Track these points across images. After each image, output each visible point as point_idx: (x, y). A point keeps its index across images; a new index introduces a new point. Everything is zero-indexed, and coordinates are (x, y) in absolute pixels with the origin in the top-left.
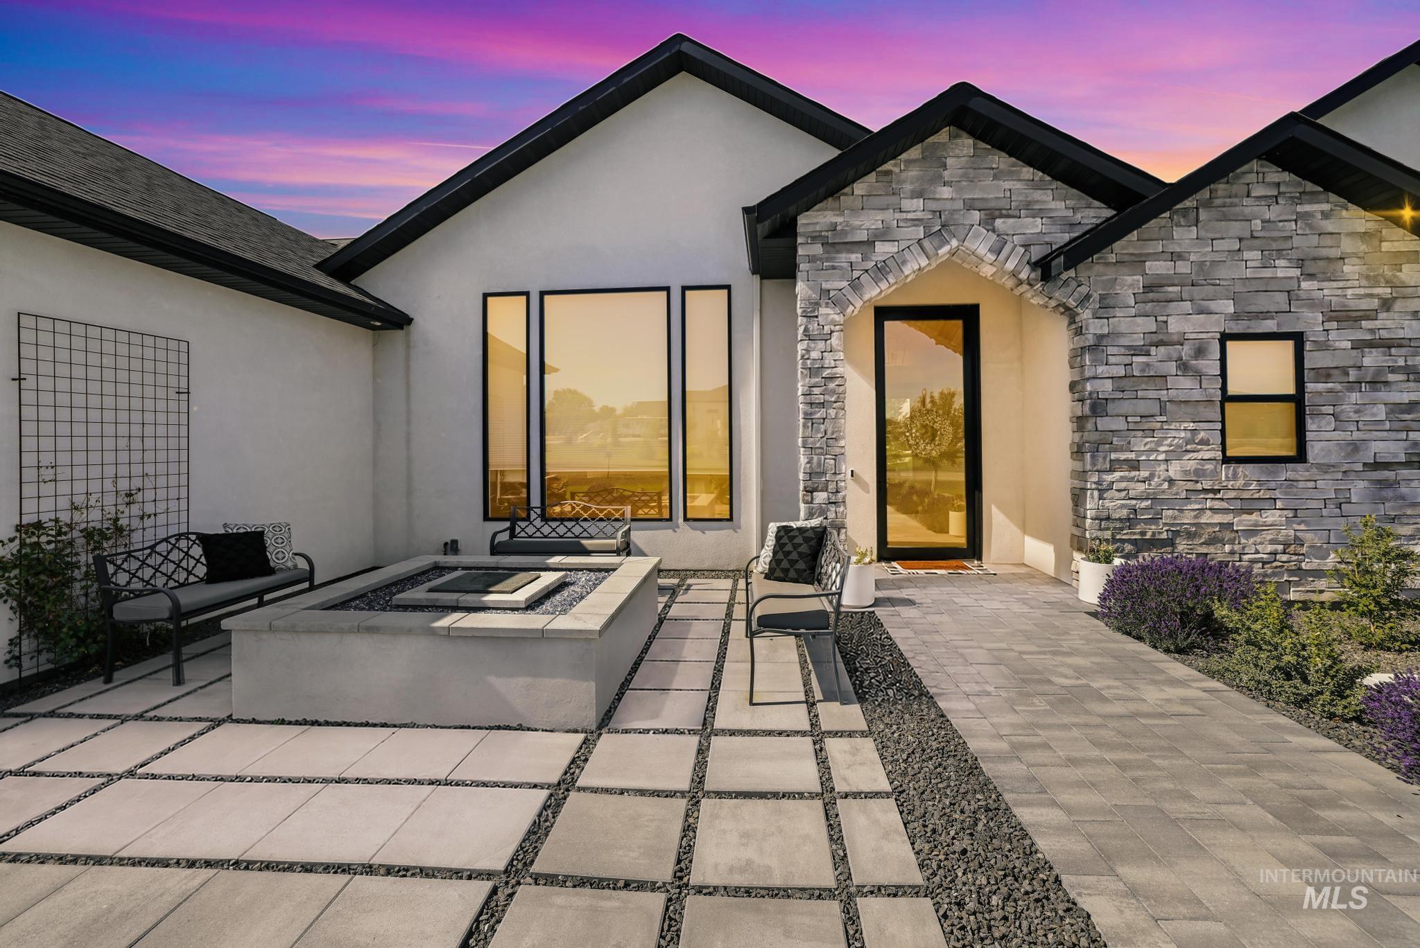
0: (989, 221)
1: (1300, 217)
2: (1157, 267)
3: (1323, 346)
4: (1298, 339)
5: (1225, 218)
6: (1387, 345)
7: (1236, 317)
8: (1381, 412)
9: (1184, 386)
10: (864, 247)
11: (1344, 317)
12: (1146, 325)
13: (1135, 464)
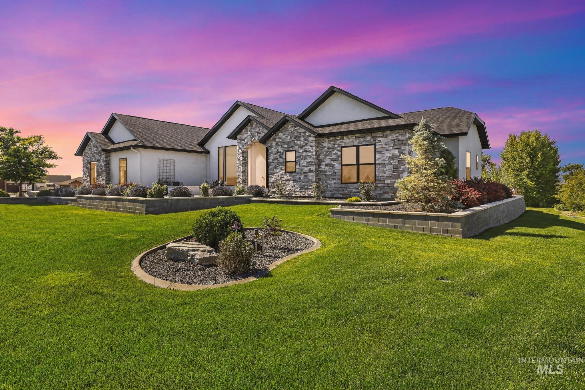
0: (258, 134)
1: (296, 130)
2: (277, 140)
3: (298, 152)
4: (295, 151)
5: (286, 131)
6: (306, 151)
7: (287, 148)
8: (305, 163)
9: (281, 160)
10: (244, 140)
11: (301, 147)
12: (276, 150)
13: (274, 173)
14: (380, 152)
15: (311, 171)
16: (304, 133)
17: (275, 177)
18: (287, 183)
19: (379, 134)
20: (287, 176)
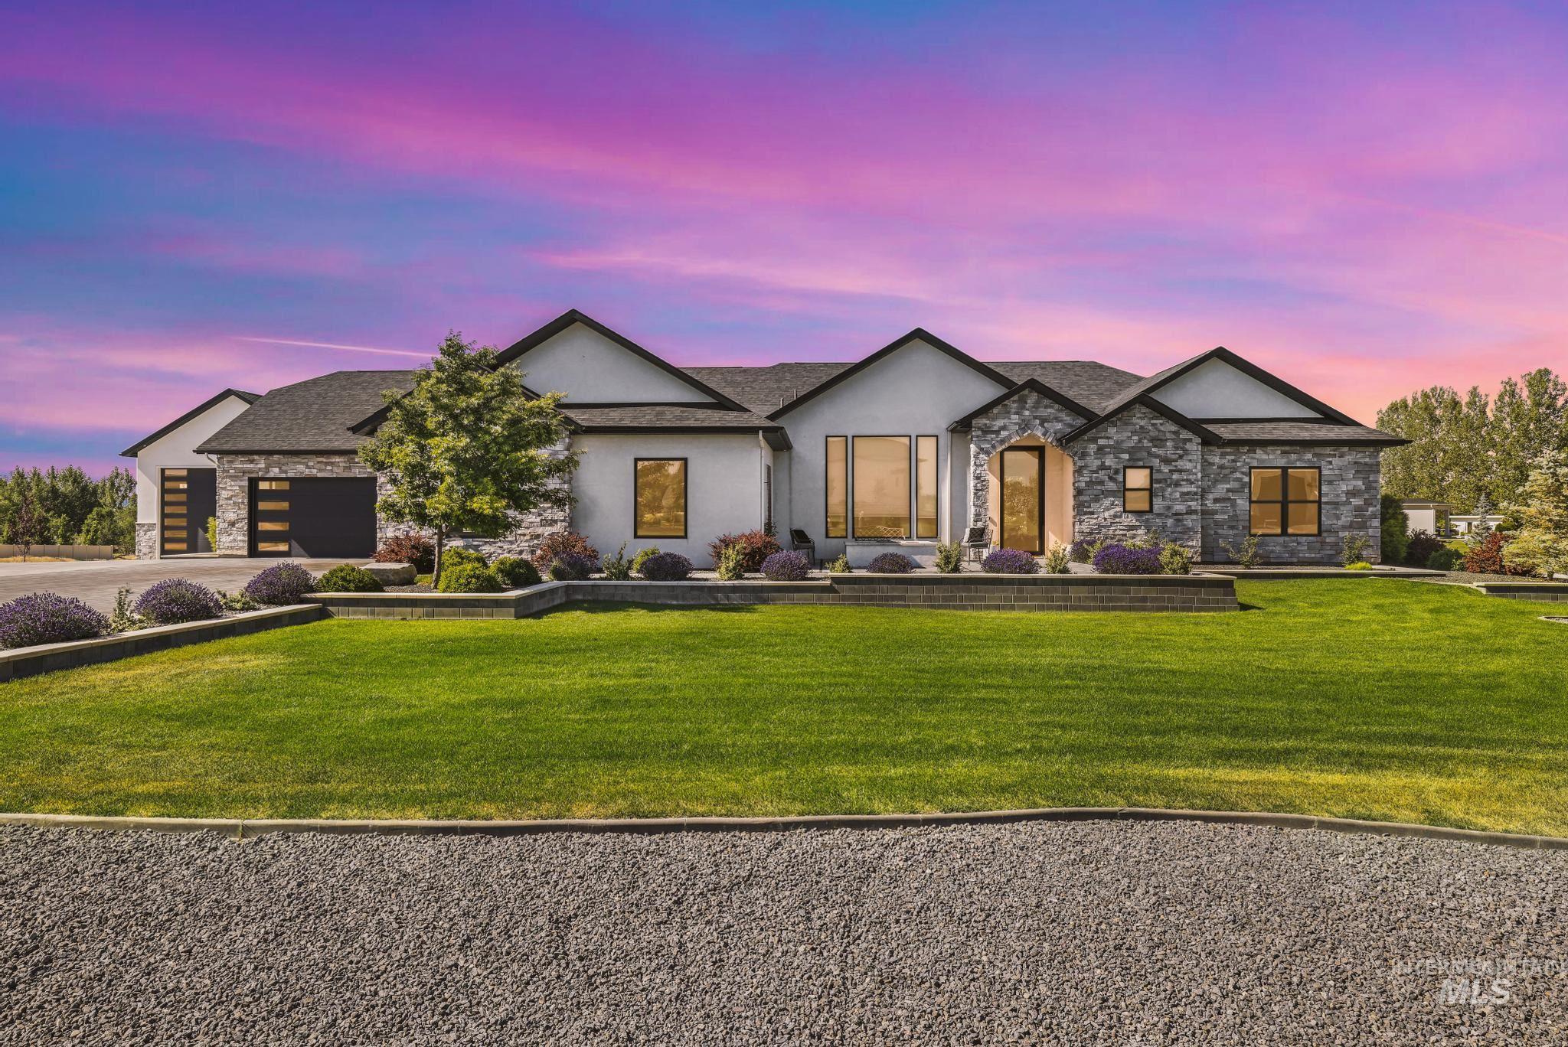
0: (1042, 425)
1: (1153, 425)
2: (1101, 442)
3: (1159, 471)
4: (1151, 468)
5: (1127, 424)
6: (1180, 471)
7: (1129, 460)
8: (1178, 495)
9: (1111, 486)
10: (998, 432)
11: (1166, 461)
12: (1098, 463)
13: (1092, 513)
14: (1330, 483)
15: (1190, 512)
16: (1176, 433)
17: (1095, 521)
18: (1129, 533)
19: (1328, 450)
20: (1129, 520)
